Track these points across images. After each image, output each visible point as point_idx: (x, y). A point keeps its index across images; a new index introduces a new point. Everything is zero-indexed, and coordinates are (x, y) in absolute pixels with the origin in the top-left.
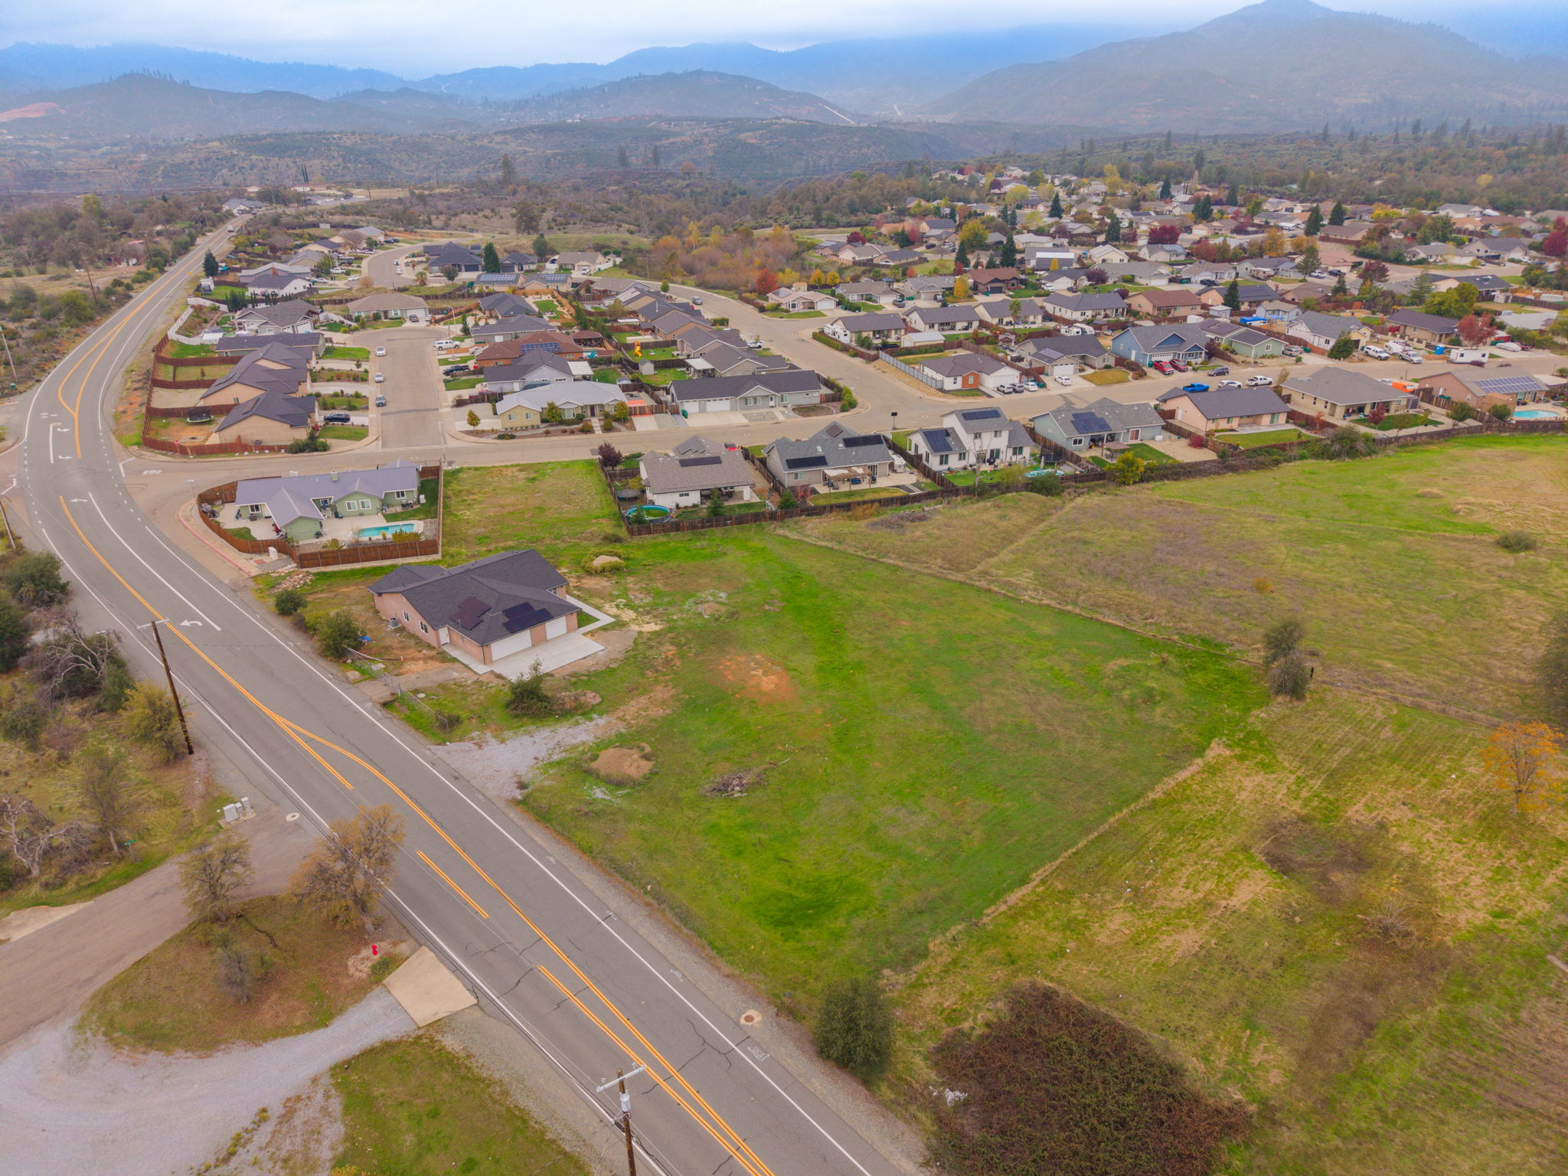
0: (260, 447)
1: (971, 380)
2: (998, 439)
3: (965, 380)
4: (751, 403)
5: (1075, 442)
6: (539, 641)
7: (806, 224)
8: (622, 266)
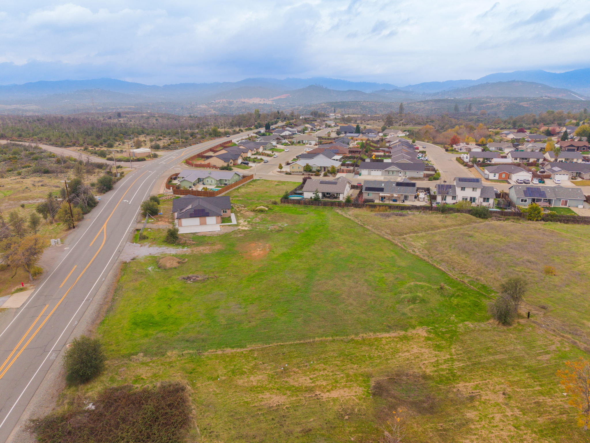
0: (215, 167)
1: (504, 176)
2: (474, 192)
3: (500, 176)
4: (391, 173)
5: (522, 201)
6: (203, 223)
7: (508, 127)
8: (408, 135)
